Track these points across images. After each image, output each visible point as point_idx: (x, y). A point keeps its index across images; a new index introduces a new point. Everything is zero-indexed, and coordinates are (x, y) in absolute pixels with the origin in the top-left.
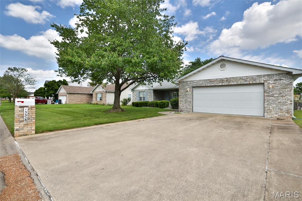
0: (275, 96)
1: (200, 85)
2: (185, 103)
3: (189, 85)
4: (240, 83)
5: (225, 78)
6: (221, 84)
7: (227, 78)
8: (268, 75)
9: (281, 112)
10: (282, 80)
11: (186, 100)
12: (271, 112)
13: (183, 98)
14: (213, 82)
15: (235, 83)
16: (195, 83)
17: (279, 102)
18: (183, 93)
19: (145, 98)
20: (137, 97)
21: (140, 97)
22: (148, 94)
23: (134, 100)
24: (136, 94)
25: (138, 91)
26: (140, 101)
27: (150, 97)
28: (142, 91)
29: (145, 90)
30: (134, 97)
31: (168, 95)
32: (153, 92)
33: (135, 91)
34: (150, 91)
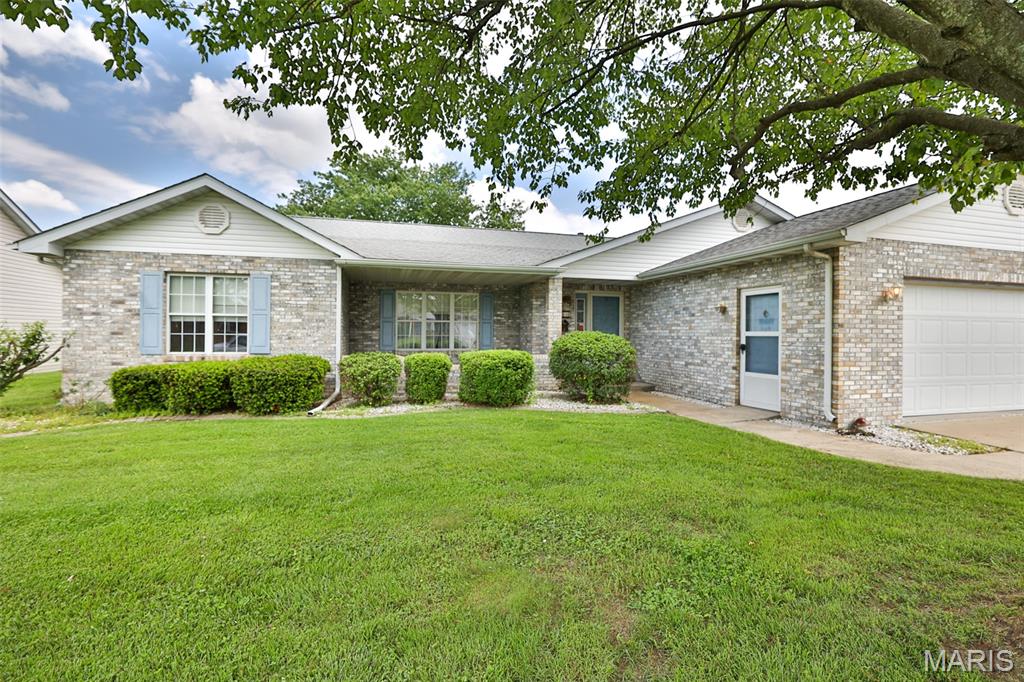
1: (936, 276)
2: (873, 371)
3: (892, 266)
11: (875, 354)
13: (861, 340)
16: (918, 256)
18: (859, 312)
19: (243, 327)
20: (133, 322)
21: (175, 320)
22: (286, 295)
23: (94, 349)
24: (115, 289)
25: (150, 265)
26: (182, 353)
27: (300, 320)
28: (203, 266)
29: (244, 261)
30: (94, 314)
31: (387, 313)
32: (339, 283)
33: (109, 259)
34: (311, 277)
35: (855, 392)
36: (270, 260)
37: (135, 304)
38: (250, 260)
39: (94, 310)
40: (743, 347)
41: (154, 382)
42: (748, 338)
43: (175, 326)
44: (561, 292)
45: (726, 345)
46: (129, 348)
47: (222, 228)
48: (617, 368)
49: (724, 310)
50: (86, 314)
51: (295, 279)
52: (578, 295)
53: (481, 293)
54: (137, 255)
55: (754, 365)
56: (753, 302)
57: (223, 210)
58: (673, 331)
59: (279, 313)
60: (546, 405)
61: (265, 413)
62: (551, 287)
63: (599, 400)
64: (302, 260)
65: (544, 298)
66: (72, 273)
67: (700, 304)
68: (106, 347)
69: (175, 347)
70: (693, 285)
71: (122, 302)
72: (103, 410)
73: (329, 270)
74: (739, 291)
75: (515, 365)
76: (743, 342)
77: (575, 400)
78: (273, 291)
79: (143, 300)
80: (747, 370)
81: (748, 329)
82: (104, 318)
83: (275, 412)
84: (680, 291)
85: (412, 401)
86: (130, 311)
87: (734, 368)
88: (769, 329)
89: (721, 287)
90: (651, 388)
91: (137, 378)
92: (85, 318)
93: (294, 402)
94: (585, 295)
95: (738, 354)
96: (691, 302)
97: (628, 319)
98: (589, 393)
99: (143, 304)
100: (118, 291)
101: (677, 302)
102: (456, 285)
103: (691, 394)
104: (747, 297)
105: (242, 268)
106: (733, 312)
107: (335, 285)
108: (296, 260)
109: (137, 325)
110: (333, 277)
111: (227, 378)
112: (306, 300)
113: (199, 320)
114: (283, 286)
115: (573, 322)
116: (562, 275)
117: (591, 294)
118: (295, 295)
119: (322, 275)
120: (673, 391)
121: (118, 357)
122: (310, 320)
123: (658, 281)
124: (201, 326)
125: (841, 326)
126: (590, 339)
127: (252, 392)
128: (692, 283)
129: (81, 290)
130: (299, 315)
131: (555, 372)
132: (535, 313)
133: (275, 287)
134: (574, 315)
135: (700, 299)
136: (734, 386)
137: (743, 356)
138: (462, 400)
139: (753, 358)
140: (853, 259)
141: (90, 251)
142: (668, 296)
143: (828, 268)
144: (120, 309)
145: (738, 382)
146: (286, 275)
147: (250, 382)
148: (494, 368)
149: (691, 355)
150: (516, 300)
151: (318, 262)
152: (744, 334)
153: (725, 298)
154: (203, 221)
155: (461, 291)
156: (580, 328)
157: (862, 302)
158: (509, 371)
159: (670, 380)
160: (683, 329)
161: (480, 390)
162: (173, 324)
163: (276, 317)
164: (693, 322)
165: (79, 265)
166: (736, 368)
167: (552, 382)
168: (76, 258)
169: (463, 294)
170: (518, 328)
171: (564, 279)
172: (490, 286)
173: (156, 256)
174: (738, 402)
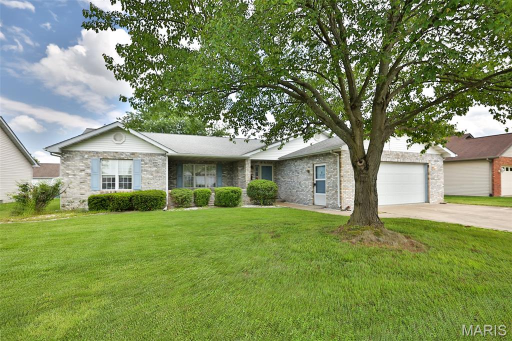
0: (436, 178)
4: (412, 161)
5: (401, 152)
6: (396, 160)
7: (402, 152)
8: (431, 155)
9: (439, 196)
10: (438, 161)
12: (433, 197)
14: (389, 156)
15: (409, 161)
17: (438, 186)
19: (130, 179)
20: (88, 178)
21: (104, 177)
22: (147, 167)
23: (73, 188)
24: (81, 165)
25: (94, 156)
26: (106, 190)
27: (152, 177)
28: (115, 156)
29: (131, 154)
30: (73, 175)
31: (179, 173)
32: (167, 162)
33: (79, 154)
34: (156, 160)
35: (347, 198)
36: (141, 154)
37: (89, 171)
38: (133, 154)
39: (73, 174)
40: (315, 185)
41: (104, 200)
42: (316, 181)
43: (104, 180)
44: (250, 165)
45: (309, 183)
46: (87, 188)
47: (122, 141)
48: (271, 193)
49: (309, 171)
50: (70, 175)
51: (150, 161)
52: (256, 165)
53: (217, 165)
54: (90, 152)
55: (318, 191)
56: (318, 168)
57: (123, 134)
58: (292, 179)
59: (144, 174)
60: (247, 206)
61: (146, 210)
62: (246, 163)
63: (265, 204)
64: (153, 154)
65: (243, 167)
66: (65, 159)
67: (301, 169)
68: (78, 188)
69: (104, 187)
70: (299, 162)
71: (84, 170)
72: (84, 211)
73: (163, 157)
74: (313, 165)
75: (235, 192)
76: (315, 183)
77: (256, 205)
78: (142, 166)
79: (92, 169)
80: (316, 192)
81: (316, 178)
82: (77, 176)
83: (150, 210)
84: (294, 164)
85: (197, 206)
86: (87, 174)
87: (312, 192)
88: (323, 178)
89: (308, 163)
90: (284, 201)
91: (98, 198)
92: (69, 176)
93: (156, 206)
94: (259, 166)
95: (313, 187)
96: (298, 168)
97: (275, 175)
98: (262, 202)
99: (92, 171)
100: (82, 166)
101: (293, 168)
102: (207, 162)
103: (298, 202)
104: (316, 167)
105: (130, 157)
106: (311, 172)
107: (166, 163)
108: (151, 154)
109: (90, 179)
110: (165, 160)
111: (131, 198)
112: (154, 169)
113: (113, 177)
114: (146, 164)
115: (254, 176)
116: (250, 159)
117: (261, 165)
118: (150, 167)
119: (160, 159)
120: (292, 201)
121: (83, 191)
122: (156, 177)
123: (286, 160)
124: (114, 180)
125: (342, 176)
126: (261, 182)
127: (142, 203)
128: (298, 161)
129: (68, 166)
130: (152, 175)
131: (249, 194)
132: (240, 173)
133: (142, 164)
134: (254, 174)
135: (301, 167)
136: (312, 198)
137: (315, 188)
138: (215, 205)
139: (318, 188)
140: (346, 155)
141: (72, 151)
142: (290, 166)
143: (338, 157)
144: (83, 173)
145: (313, 197)
146: (147, 159)
147: (141, 199)
148: (228, 193)
149: (298, 188)
150: (231, 168)
151: (159, 155)
152: (315, 180)
153: (309, 167)
154: (115, 139)
155: (209, 164)
156: (257, 178)
157: (349, 169)
158: (233, 194)
159: (291, 198)
160: (296, 178)
161: (223, 201)
162: (103, 179)
163: (143, 175)
164: (298, 176)
165: (67, 157)
166: (313, 192)
167: (248, 199)
168: (66, 153)
169: (210, 165)
170: (232, 179)
171: (251, 160)
172: (221, 162)
173: (97, 153)
174: (314, 204)
